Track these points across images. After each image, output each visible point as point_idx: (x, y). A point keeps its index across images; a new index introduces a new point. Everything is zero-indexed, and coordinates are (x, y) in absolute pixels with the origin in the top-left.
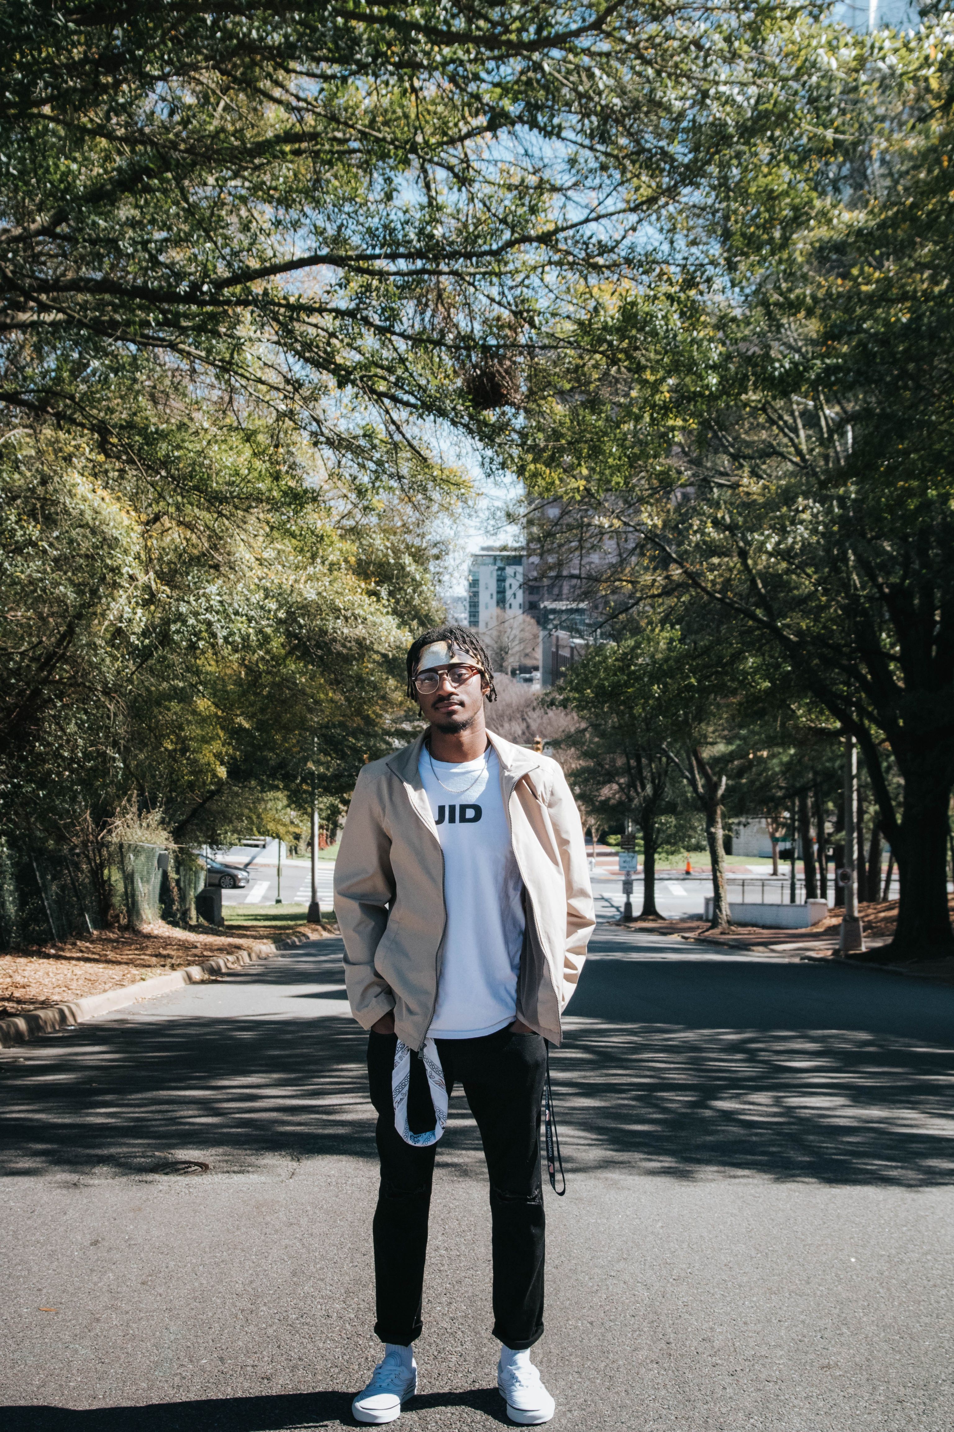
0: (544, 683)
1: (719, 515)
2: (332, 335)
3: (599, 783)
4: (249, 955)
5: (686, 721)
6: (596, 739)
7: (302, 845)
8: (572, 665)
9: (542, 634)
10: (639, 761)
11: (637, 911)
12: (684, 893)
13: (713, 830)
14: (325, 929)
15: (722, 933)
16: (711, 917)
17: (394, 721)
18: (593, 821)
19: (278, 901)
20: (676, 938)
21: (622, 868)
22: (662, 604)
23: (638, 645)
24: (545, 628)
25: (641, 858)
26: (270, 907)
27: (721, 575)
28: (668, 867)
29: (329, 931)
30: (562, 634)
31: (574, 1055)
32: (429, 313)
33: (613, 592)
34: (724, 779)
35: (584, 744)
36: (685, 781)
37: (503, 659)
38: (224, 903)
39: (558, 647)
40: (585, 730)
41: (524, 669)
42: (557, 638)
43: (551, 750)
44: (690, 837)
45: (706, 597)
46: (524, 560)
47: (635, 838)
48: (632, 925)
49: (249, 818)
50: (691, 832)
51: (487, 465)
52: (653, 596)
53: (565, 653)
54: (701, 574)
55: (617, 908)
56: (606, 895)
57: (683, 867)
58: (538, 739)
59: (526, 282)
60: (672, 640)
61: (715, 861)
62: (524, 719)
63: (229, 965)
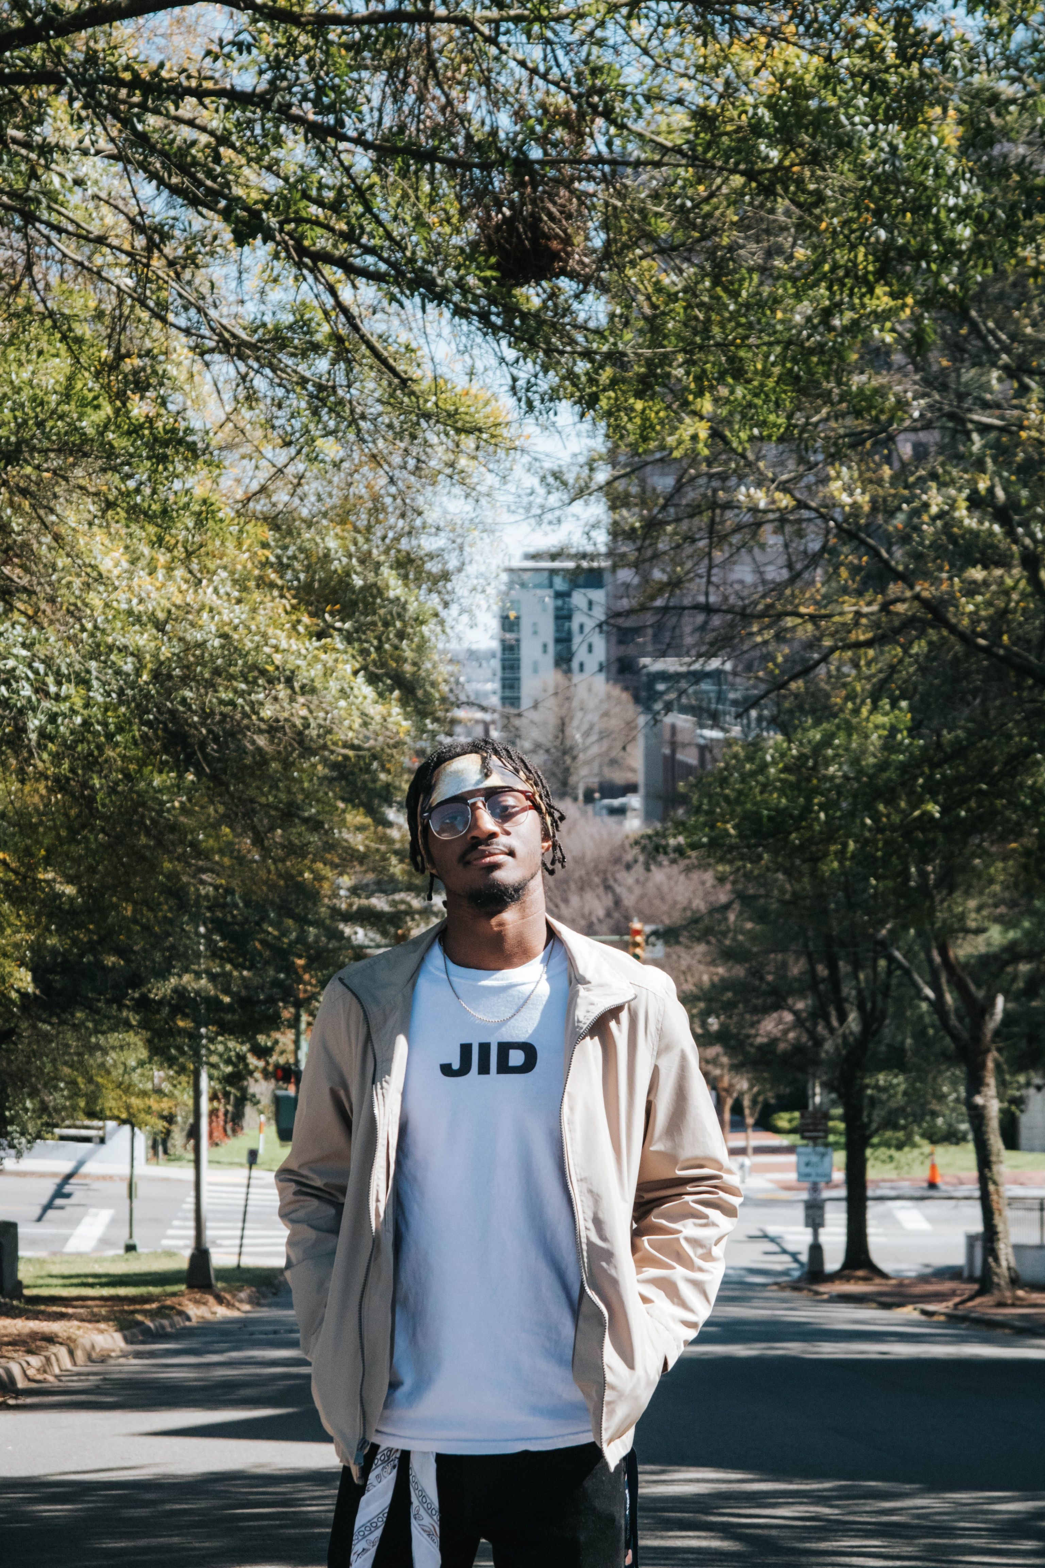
0: (648, 815)
1: (982, 486)
2: (223, 140)
3: (755, 1010)
4: (71, 1353)
5: (924, 890)
6: (749, 925)
7: (178, 1137)
8: (700, 779)
9: (642, 720)
10: (833, 967)
11: (833, 1262)
12: (925, 1226)
13: (979, 1100)
14: (220, 1300)
15: (1001, 1304)
16: (978, 1272)
17: (354, 891)
18: (744, 1085)
19: (130, 1248)
20: (909, 1312)
21: (802, 1176)
22: (874, 660)
23: (827, 741)
24: (648, 709)
25: (839, 1157)
26: (114, 1259)
27: (989, 604)
28: (893, 1175)
29: (229, 1305)
30: (683, 721)
31: (704, 1544)
32: (410, 98)
33: (779, 637)
34: (1000, 1001)
35: (724, 934)
36: (924, 1006)
37: (567, 771)
38: (21, 1253)
39: (674, 745)
40: (726, 907)
41: (610, 790)
42: (673, 728)
43: (659, 949)
44: (934, 1114)
45: (959, 648)
46: (607, 577)
47: (827, 1117)
48: (823, 1288)
49: (73, 1083)
50: (935, 1106)
51: (521, 394)
52: (858, 645)
53: (689, 757)
54: (950, 600)
55: (794, 1256)
56: (773, 1230)
57: (922, 1173)
58: (637, 925)
59: (599, 33)
60: (893, 730)
61: (984, 1162)
62: (608, 888)
63: (31, 1372)
